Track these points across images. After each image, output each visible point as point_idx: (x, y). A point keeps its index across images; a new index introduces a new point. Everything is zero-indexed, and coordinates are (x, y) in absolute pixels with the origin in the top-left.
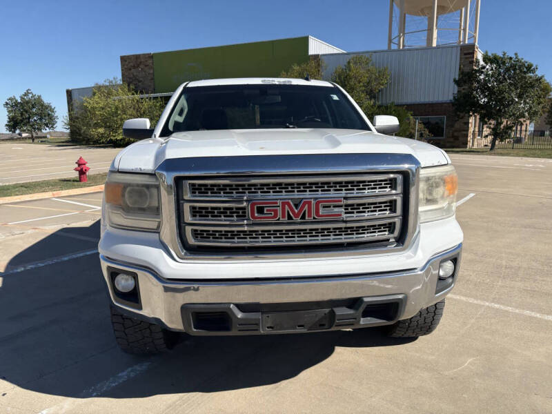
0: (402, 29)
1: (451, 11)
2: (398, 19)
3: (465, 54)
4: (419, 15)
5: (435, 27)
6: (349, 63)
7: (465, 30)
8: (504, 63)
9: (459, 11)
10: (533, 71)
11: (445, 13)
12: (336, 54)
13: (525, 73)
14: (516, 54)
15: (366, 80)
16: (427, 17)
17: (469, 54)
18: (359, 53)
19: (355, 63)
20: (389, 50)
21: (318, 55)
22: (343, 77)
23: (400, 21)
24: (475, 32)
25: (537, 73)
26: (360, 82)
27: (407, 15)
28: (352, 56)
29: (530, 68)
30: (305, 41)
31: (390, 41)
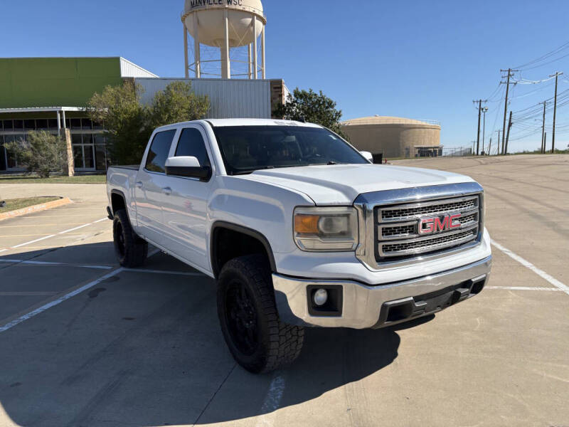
0: (197, 58)
1: (241, 45)
2: (193, 47)
3: (275, 88)
4: (213, 46)
5: (228, 59)
6: (168, 88)
7: (254, 63)
8: (310, 98)
9: (247, 46)
10: (332, 107)
11: (236, 46)
12: (151, 79)
13: (327, 108)
14: (321, 92)
15: (187, 106)
16: (219, 49)
17: (278, 88)
18: (177, 79)
19: (176, 89)
20: (187, 78)
21: (132, 78)
22: (164, 102)
23: (196, 50)
24: (263, 67)
25: (335, 108)
26: (182, 108)
27: (200, 44)
28: (172, 81)
29: (330, 104)
30: (115, 62)
31: (187, 67)
